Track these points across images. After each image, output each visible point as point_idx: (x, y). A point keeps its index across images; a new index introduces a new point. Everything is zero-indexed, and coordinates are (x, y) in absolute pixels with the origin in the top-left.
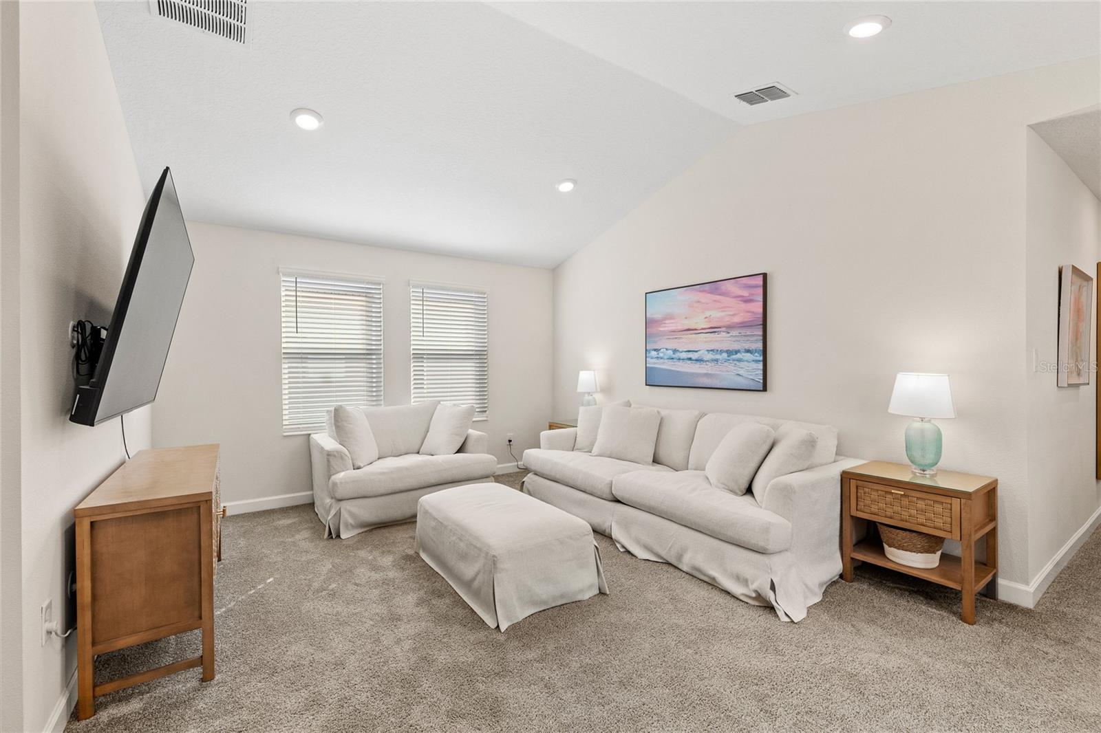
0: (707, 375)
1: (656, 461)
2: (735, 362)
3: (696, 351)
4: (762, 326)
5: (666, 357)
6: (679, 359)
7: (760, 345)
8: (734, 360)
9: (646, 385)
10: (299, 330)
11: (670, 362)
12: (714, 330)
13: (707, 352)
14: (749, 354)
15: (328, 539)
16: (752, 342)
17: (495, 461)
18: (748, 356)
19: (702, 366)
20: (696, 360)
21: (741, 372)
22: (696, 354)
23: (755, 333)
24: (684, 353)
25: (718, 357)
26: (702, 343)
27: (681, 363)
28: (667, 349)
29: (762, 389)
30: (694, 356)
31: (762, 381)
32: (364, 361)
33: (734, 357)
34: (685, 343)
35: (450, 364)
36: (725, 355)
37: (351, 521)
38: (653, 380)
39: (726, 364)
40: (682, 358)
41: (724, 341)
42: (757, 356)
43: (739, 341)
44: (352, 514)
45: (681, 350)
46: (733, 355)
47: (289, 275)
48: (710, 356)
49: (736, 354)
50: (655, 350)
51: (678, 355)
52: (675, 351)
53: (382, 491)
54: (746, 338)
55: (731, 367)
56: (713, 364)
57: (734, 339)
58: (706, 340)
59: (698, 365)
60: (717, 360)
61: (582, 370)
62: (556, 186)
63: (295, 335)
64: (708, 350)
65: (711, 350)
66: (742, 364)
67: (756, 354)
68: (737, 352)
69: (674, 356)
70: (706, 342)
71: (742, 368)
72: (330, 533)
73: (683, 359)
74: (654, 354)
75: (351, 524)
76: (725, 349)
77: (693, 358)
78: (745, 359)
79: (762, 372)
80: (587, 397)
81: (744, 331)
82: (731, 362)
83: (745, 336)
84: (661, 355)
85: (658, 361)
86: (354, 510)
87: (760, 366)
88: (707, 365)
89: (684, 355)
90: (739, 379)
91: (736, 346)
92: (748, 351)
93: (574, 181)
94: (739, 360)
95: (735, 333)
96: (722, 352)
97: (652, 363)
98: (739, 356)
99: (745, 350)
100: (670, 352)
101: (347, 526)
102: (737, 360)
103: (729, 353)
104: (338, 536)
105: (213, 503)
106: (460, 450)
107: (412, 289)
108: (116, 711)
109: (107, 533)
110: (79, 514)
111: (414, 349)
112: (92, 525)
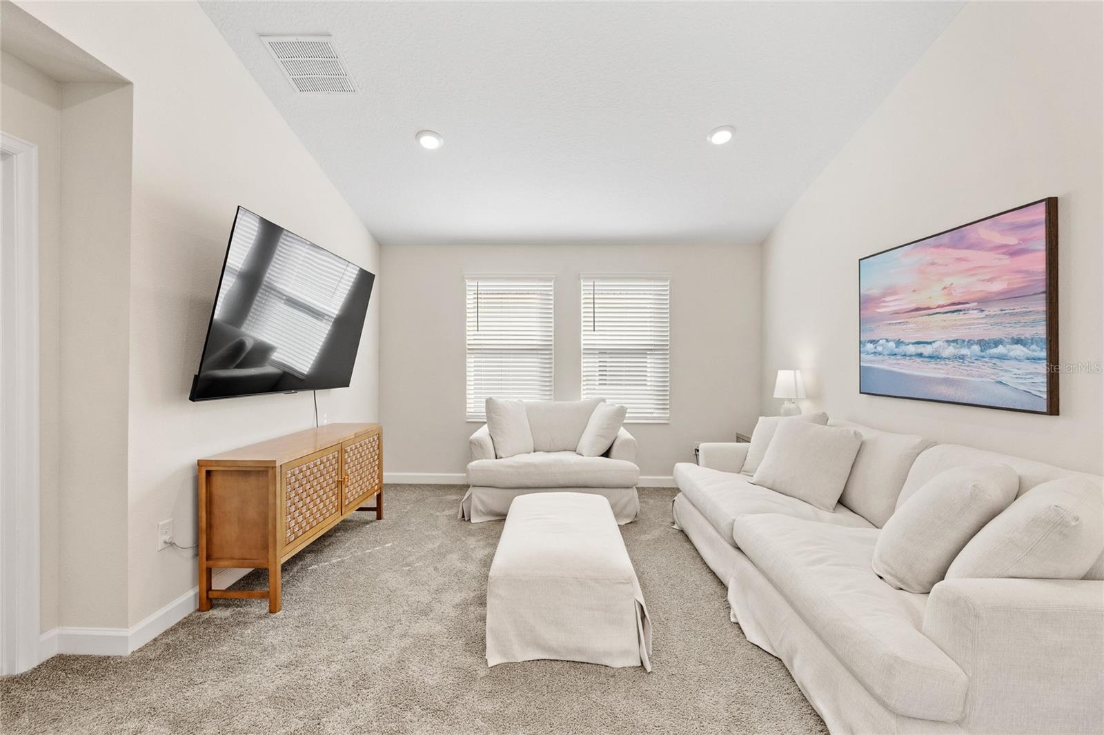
0: (946, 381)
1: (842, 502)
2: (995, 361)
3: (930, 343)
4: (1044, 295)
5: (886, 353)
6: (905, 355)
7: (1041, 331)
8: (992, 357)
9: (861, 393)
10: (480, 328)
11: (892, 360)
12: (957, 307)
13: (945, 343)
14: (1019, 347)
15: (461, 521)
16: (1025, 325)
17: (637, 471)
18: (1019, 350)
19: (939, 366)
20: (930, 357)
21: (1006, 378)
22: (929, 347)
23: (1031, 309)
24: (911, 346)
25: (965, 351)
26: (939, 330)
27: (907, 362)
28: (887, 341)
29: (1045, 410)
30: (927, 350)
31: (1045, 396)
32: (536, 356)
33: (994, 351)
34: (911, 331)
35: (624, 360)
36: (976, 348)
37: (480, 507)
38: (870, 385)
39: (979, 363)
40: (908, 353)
41: (975, 325)
42: (1034, 351)
43: (1001, 324)
44: (482, 502)
45: (906, 341)
46: (990, 348)
47: (473, 279)
48: (950, 351)
49: (996, 346)
50: (872, 342)
51: (902, 349)
52: (899, 343)
53: (508, 484)
54: (1014, 319)
55: (987, 370)
56: (956, 364)
57: (992, 320)
58: (945, 324)
59: (932, 365)
60: (963, 357)
61: (782, 369)
62: (708, 138)
63: (477, 333)
64: (947, 341)
65: (954, 341)
66: (1006, 365)
67: (1034, 347)
68: (997, 343)
69: (897, 351)
70: (944, 327)
71: (1006, 371)
72: (463, 516)
73: (910, 356)
74: (870, 347)
75: (481, 511)
76: (976, 339)
77: (926, 354)
78: (1012, 354)
79: (1045, 380)
80: (787, 405)
81: (1009, 307)
82: (987, 360)
83: (1011, 314)
84: (880, 349)
85: (875, 358)
86: (484, 498)
87: (1042, 368)
88: (946, 364)
89: (912, 349)
90: (1001, 390)
91: (995, 334)
92: (1018, 341)
93: (732, 128)
94: (1002, 358)
95: (993, 310)
96: (970, 343)
97: (870, 362)
98: (1000, 349)
99: (1013, 338)
100: (892, 345)
101: (477, 511)
102: (998, 358)
103: (984, 344)
104: (469, 520)
105: (278, 470)
106: (607, 454)
107: (583, 283)
108: (216, 613)
109: (217, 481)
110: (200, 464)
111: (584, 344)
112: (209, 473)
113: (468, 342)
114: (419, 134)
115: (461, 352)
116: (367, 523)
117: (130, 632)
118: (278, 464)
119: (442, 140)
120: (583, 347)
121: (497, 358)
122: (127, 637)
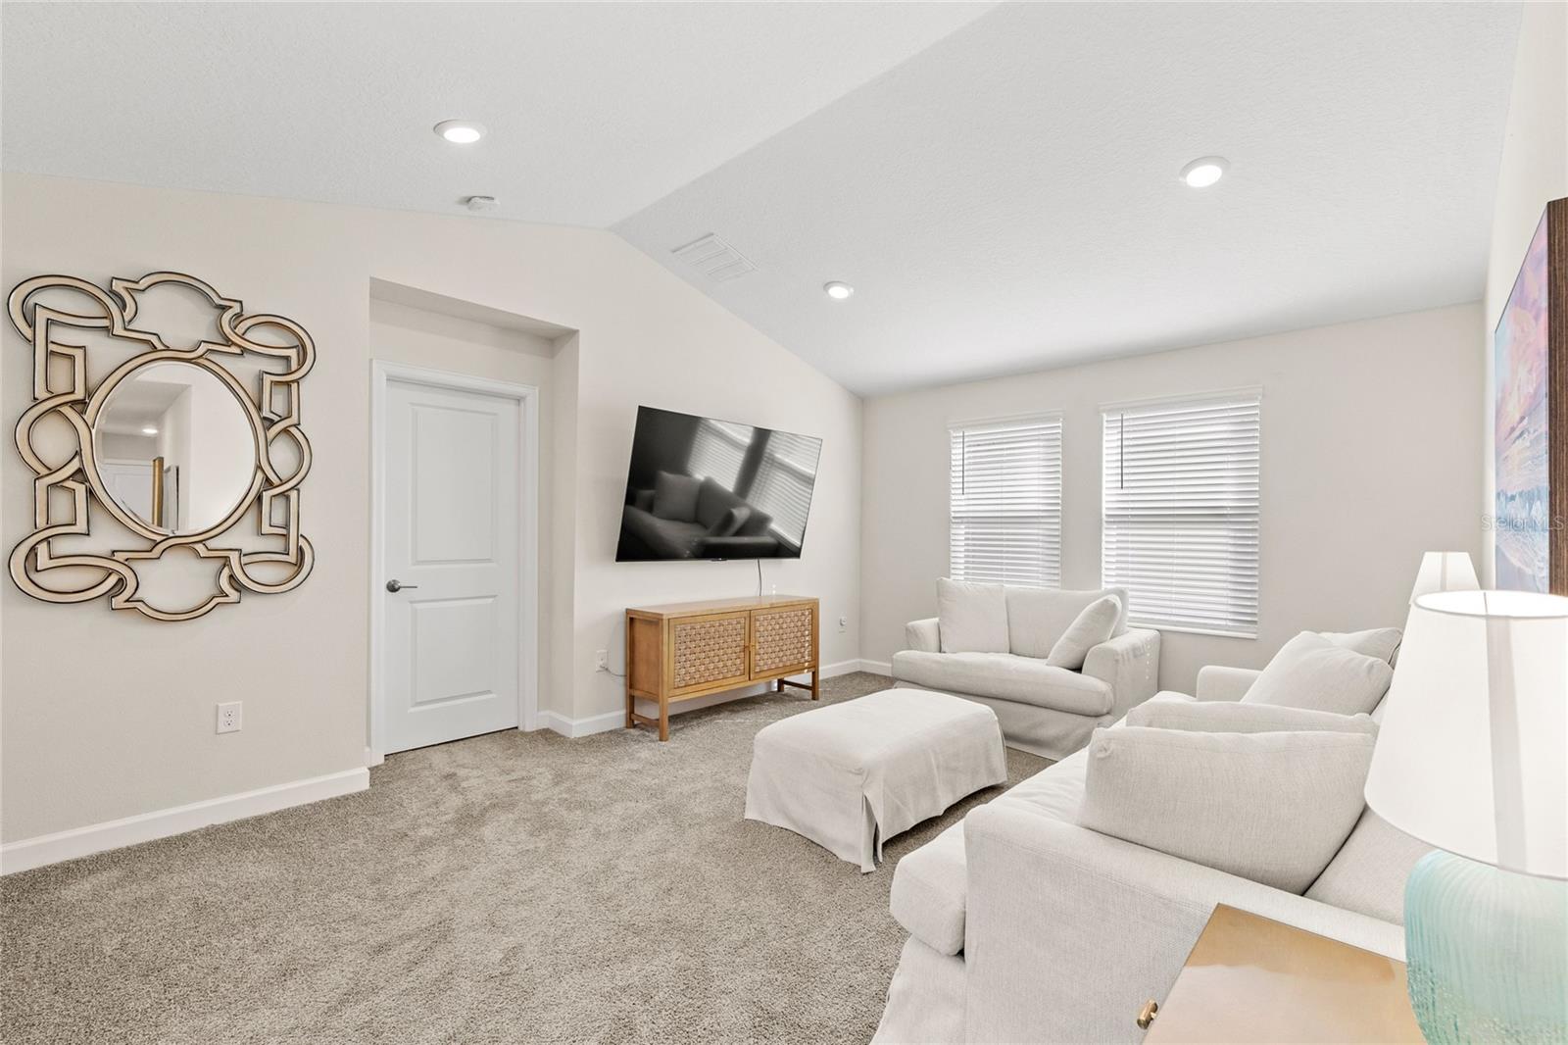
2: (1533, 533)
3: (1515, 499)
4: (1546, 401)
5: (1503, 517)
10: (966, 491)
11: (1505, 532)
12: (1522, 425)
14: (1539, 505)
18: (1539, 512)
19: (1517, 545)
24: (1510, 503)
26: (1517, 472)
32: (1038, 526)
35: (1176, 532)
41: (1527, 461)
43: (1534, 459)
46: (1531, 507)
47: (959, 429)
49: (1533, 504)
51: (1507, 510)
52: (1506, 497)
54: (1537, 450)
55: (1531, 553)
57: (1532, 452)
58: (1519, 458)
59: (1515, 542)
63: (962, 497)
68: (1533, 497)
69: (1506, 513)
70: (1519, 466)
78: (1537, 519)
82: (1530, 532)
83: (1537, 440)
92: (1539, 494)
97: (1498, 536)
99: (1537, 489)
100: (1504, 502)
103: (1529, 500)
105: (665, 622)
106: (1078, 669)
107: (1105, 417)
108: (632, 731)
109: (638, 626)
110: (628, 611)
111: (1108, 509)
112: (632, 619)
113: (953, 509)
114: (827, 285)
115: (947, 521)
116: (800, 699)
117: (575, 723)
118: (664, 617)
119: (852, 290)
120: (1104, 512)
121: (997, 528)
122: (571, 726)
